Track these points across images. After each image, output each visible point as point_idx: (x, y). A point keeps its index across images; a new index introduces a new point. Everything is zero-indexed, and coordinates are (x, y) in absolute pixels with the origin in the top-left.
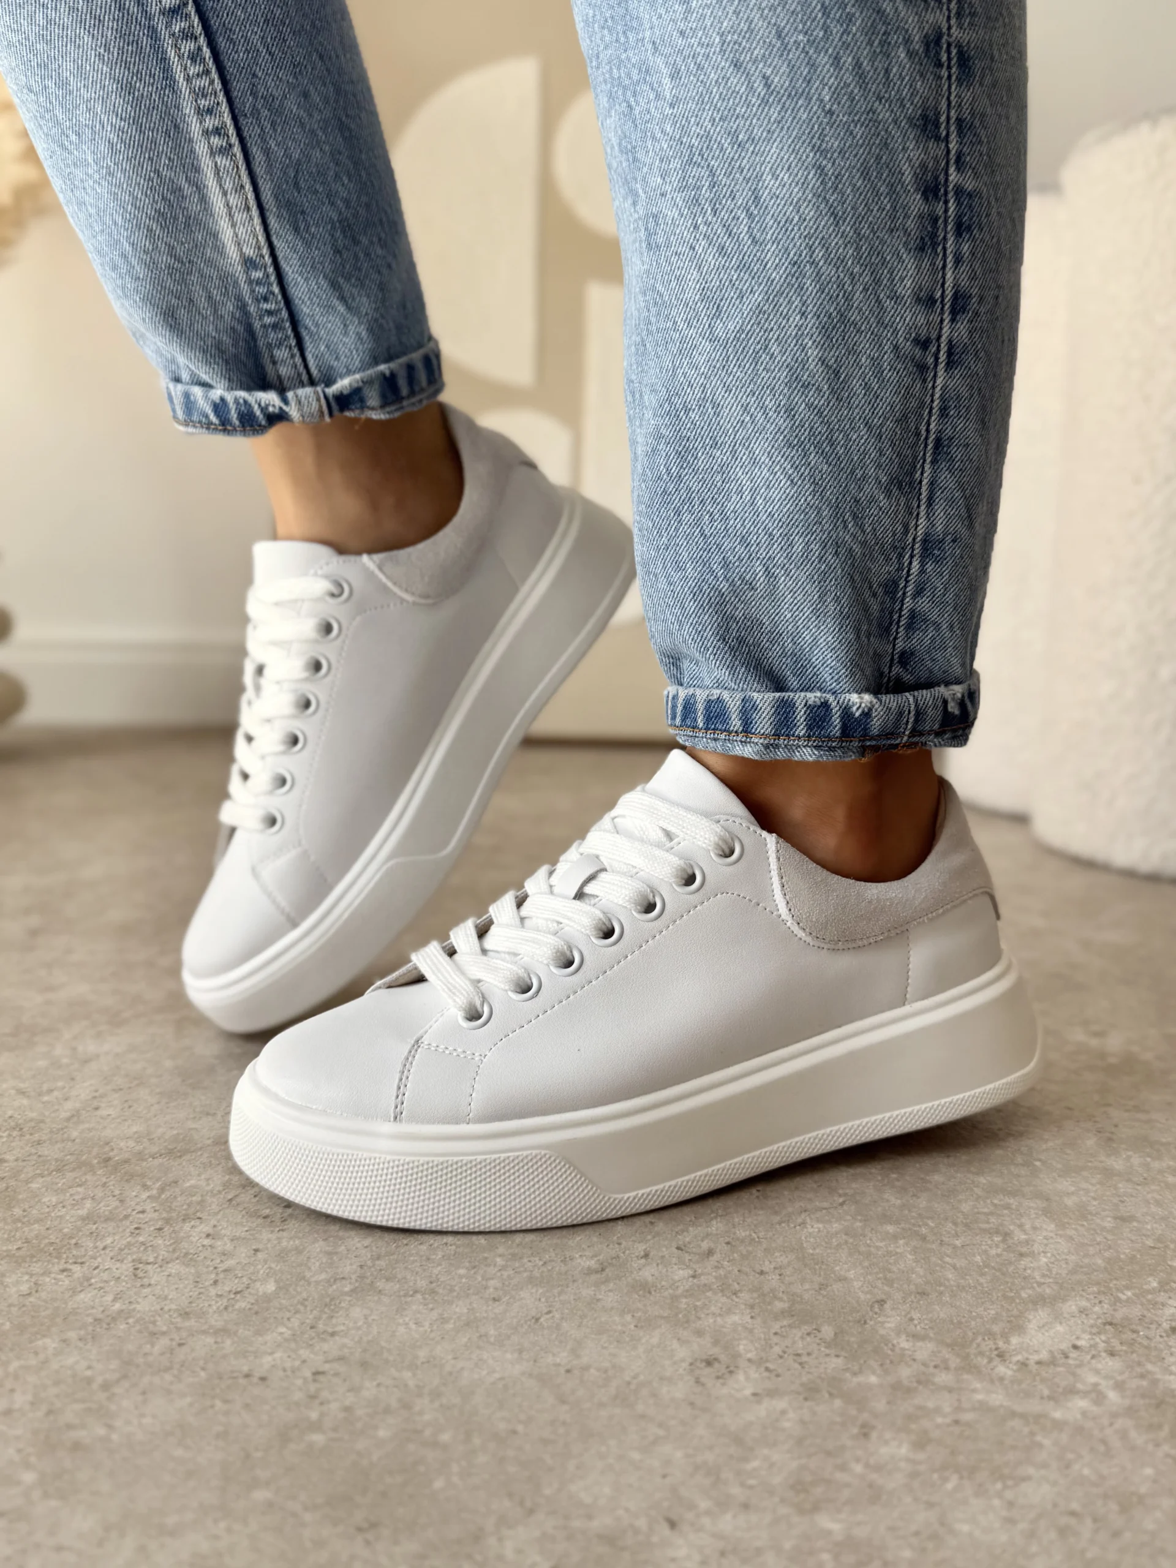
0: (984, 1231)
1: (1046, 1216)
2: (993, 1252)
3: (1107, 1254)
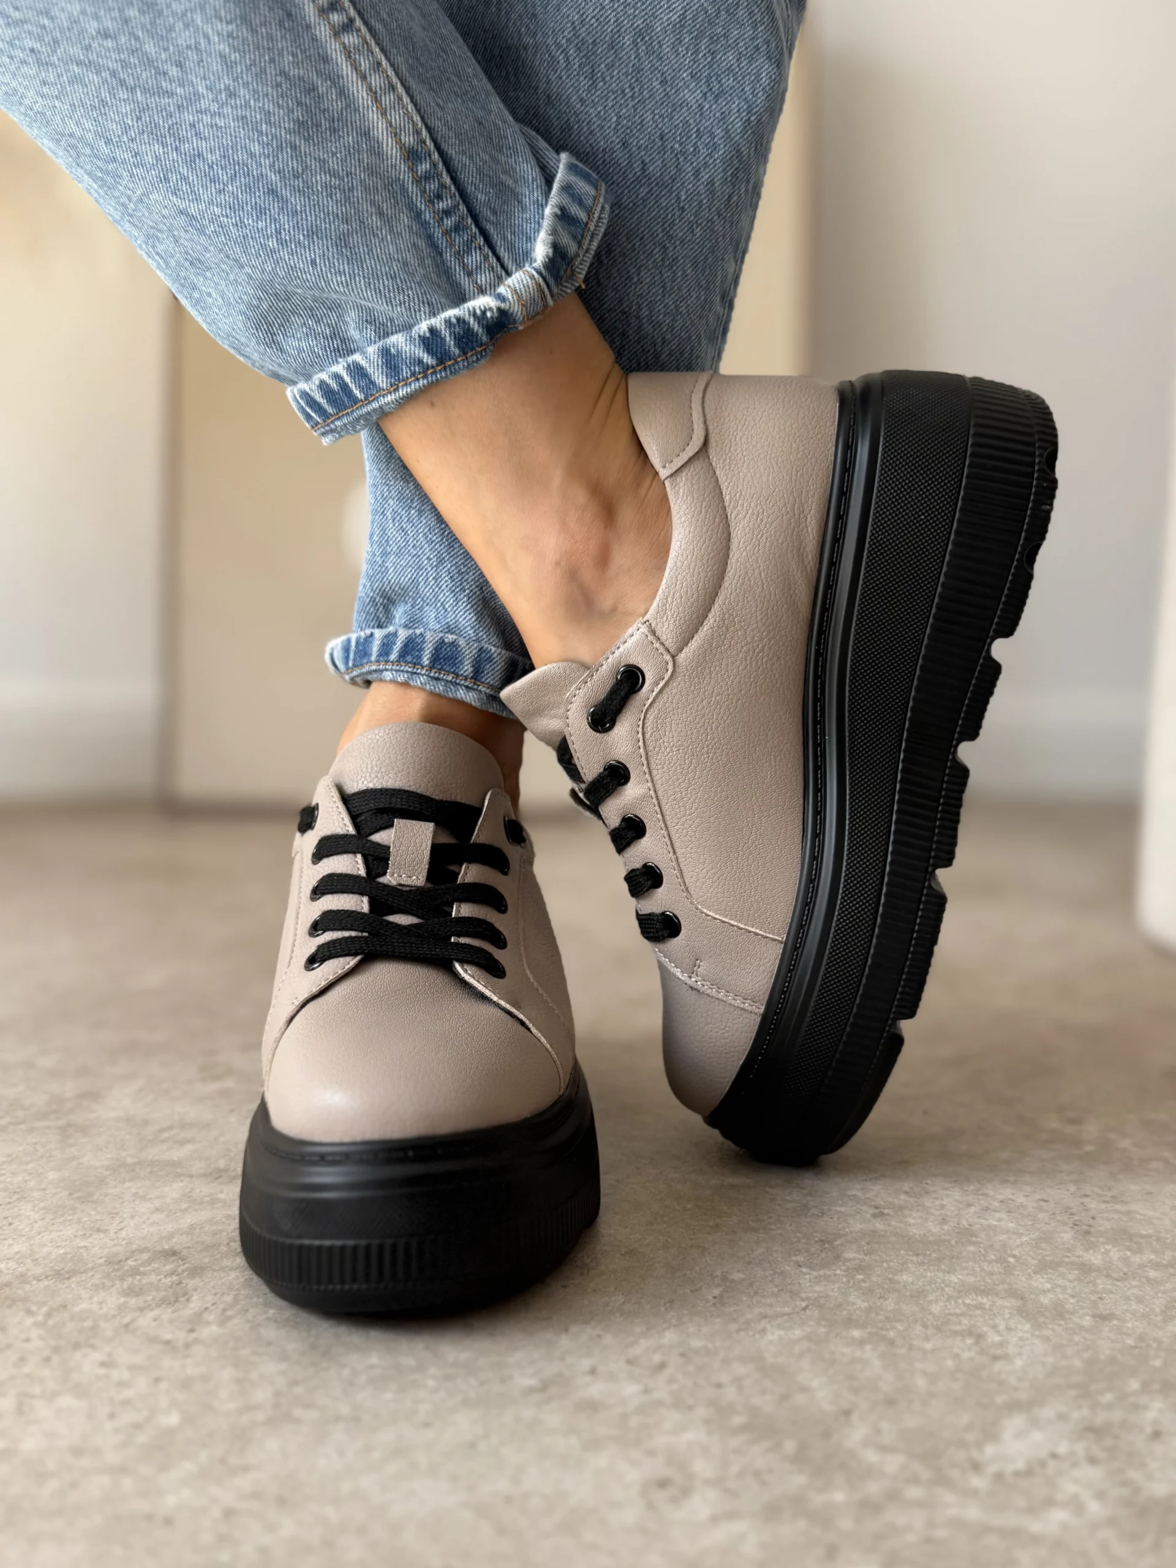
0: (955, 1333)
1: (1021, 1316)
2: (966, 1355)
3: (1086, 1355)
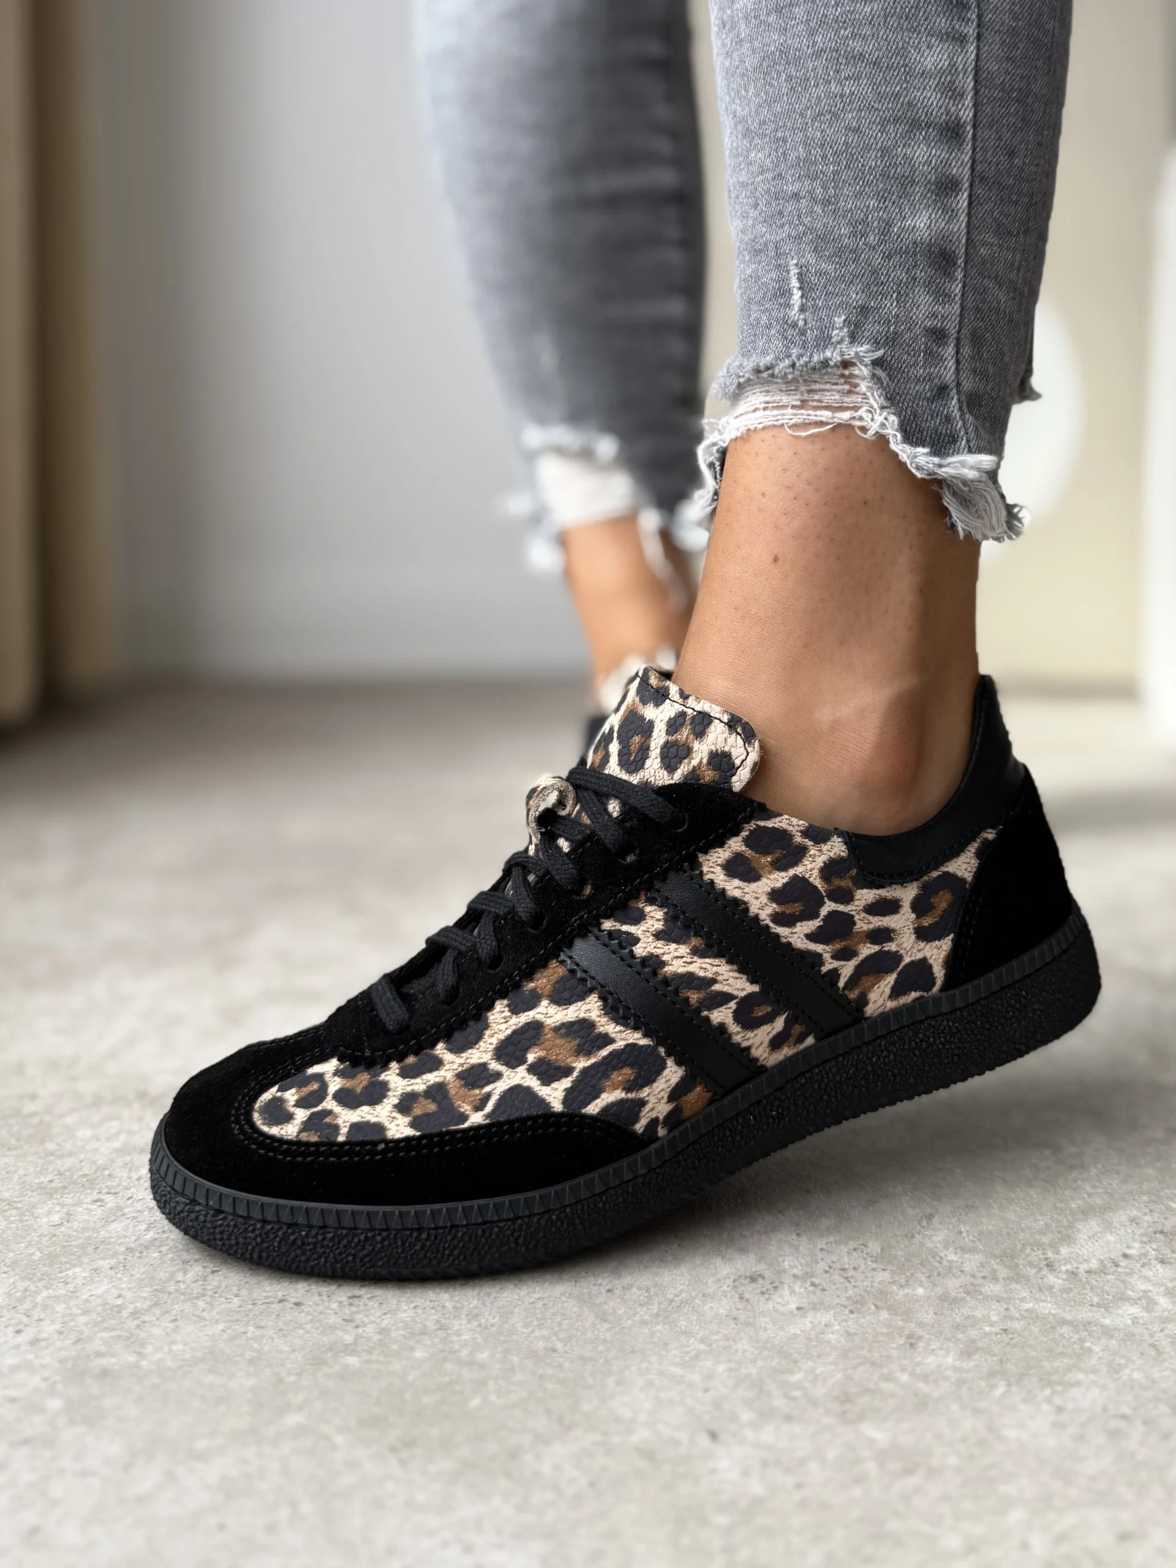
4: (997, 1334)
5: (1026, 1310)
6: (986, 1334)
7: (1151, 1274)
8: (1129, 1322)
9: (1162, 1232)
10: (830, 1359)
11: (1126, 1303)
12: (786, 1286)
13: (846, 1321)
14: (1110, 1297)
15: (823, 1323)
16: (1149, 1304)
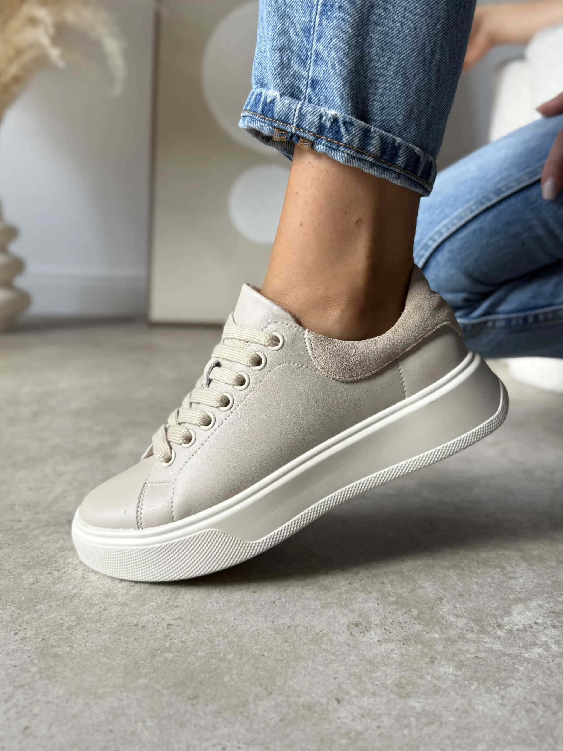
4: (473, 659)
5: (488, 648)
6: (468, 659)
7: (548, 633)
8: (537, 656)
9: (554, 612)
10: (394, 666)
11: (536, 647)
12: (372, 630)
13: (402, 648)
14: (529, 643)
15: (390, 649)
16: (547, 648)
